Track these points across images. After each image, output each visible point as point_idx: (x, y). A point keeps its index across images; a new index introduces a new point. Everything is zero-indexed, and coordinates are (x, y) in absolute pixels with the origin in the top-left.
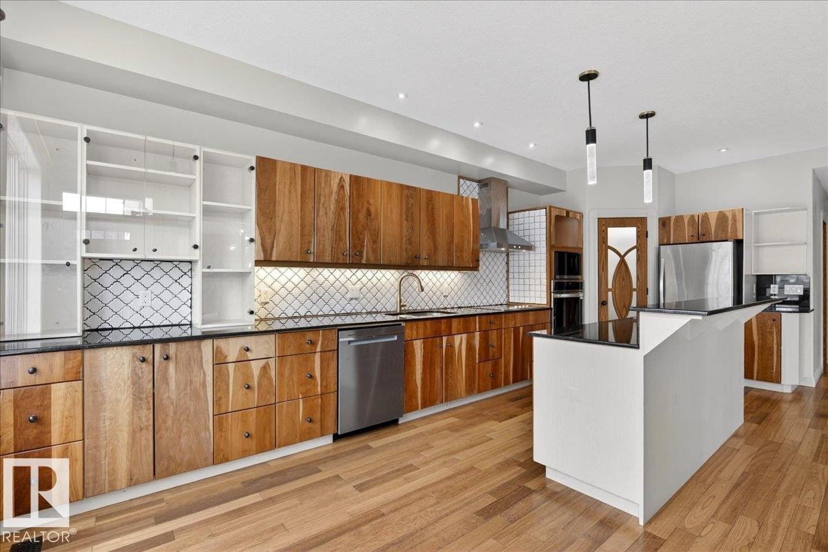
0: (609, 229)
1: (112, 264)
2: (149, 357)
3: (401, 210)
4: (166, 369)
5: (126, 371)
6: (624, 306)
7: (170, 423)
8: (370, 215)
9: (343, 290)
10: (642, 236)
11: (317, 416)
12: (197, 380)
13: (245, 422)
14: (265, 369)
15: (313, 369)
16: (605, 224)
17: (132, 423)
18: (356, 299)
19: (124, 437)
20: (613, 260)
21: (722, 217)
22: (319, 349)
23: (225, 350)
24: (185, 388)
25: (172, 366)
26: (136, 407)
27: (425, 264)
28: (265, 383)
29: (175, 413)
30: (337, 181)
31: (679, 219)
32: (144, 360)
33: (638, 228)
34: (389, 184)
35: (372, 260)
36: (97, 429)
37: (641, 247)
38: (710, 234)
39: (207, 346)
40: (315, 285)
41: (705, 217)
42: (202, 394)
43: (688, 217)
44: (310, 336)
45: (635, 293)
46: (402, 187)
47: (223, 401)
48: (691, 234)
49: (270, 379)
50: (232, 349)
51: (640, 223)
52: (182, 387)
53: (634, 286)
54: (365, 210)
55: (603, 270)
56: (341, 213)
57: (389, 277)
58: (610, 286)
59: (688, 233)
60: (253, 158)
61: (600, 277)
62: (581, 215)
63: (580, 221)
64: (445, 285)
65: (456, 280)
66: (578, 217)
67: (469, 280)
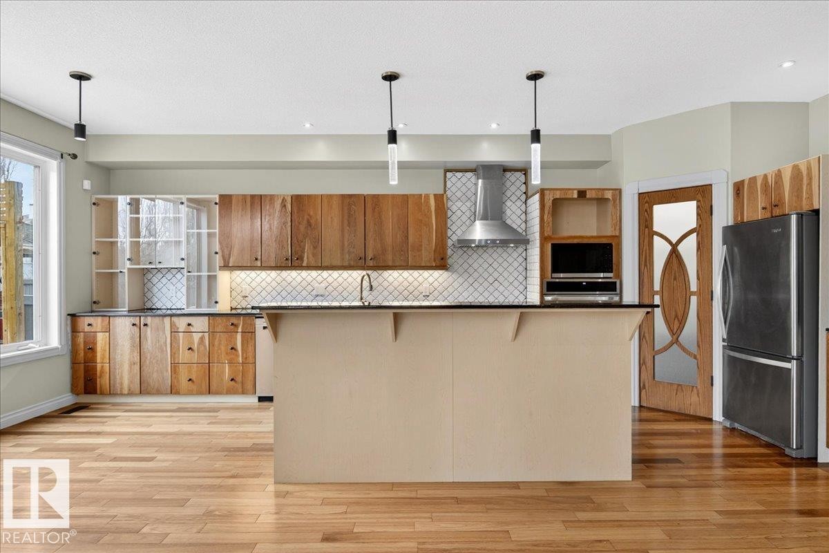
0: (655, 207)
1: (156, 271)
2: (137, 323)
3: (343, 217)
4: (146, 331)
5: (127, 331)
6: (676, 316)
7: (148, 362)
8: (310, 226)
9: (309, 288)
10: (705, 213)
11: (239, 379)
12: (162, 341)
13: (190, 372)
14: (202, 339)
15: (236, 344)
16: (648, 201)
17: (129, 360)
18: (321, 296)
19: (126, 367)
20: (661, 250)
21: (797, 174)
22: (240, 330)
23: (177, 325)
24: (155, 345)
25: (149, 329)
26: (132, 351)
27: (371, 265)
28: (202, 348)
29: (151, 358)
30: (280, 201)
31: (753, 182)
32: (134, 325)
33: (698, 202)
34: (330, 196)
35: (313, 263)
36: (115, 358)
37: (703, 230)
39: (167, 320)
40: (284, 284)
41: (779, 176)
42: (164, 349)
43: (762, 177)
44: (234, 320)
45: (694, 299)
46: (343, 196)
47: (176, 355)
48: (763, 205)
49: (205, 346)
50: (181, 323)
51: (701, 195)
52: (154, 343)
53: (694, 288)
54: (305, 222)
55: (646, 265)
56: (283, 227)
57: (354, 277)
58: (657, 287)
59: (761, 203)
60: (217, 196)
61: (642, 275)
62: (617, 192)
63: (614, 200)
64: (426, 285)
65: (441, 280)
66: (609, 195)
67: (461, 280)
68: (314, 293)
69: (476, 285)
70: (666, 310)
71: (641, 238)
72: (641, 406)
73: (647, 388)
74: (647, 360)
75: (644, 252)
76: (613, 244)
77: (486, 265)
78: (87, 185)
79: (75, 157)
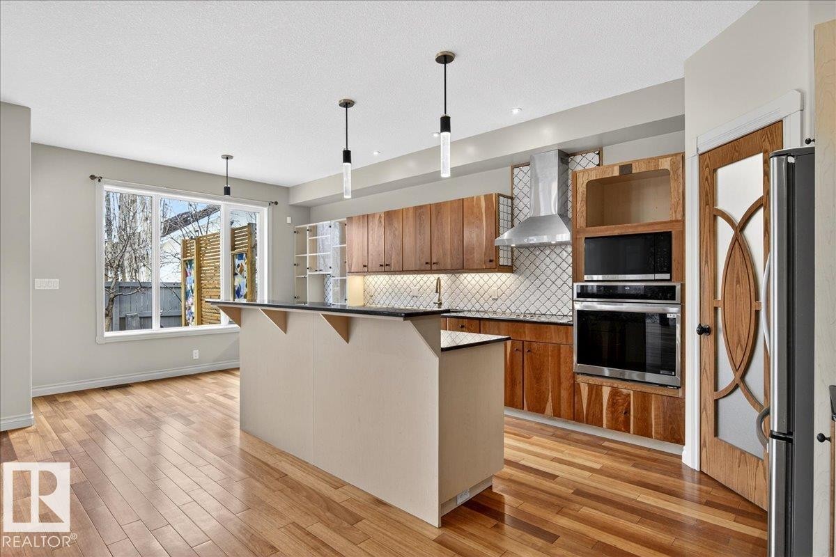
0: (720, 172)
3: (415, 227)
6: (739, 341)
8: (395, 236)
9: (408, 290)
16: (708, 163)
20: (725, 233)
27: (435, 269)
30: (378, 217)
33: (764, 152)
34: (407, 210)
40: (393, 286)
46: (416, 208)
54: (393, 233)
55: (706, 261)
56: (380, 239)
58: (720, 296)
60: (345, 219)
61: (702, 277)
62: (679, 158)
63: (675, 171)
64: (494, 288)
65: (508, 283)
66: (665, 164)
67: (527, 283)
68: (411, 294)
69: (543, 288)
70: (728, 332)
71: (702, 222)
72: (701, 472)
73: (707, 445)
74: (707, 405)
75: (704, 243)
76: (673, 233)
77: (553, 266)
78: (289, 220)
79: (276, 203)
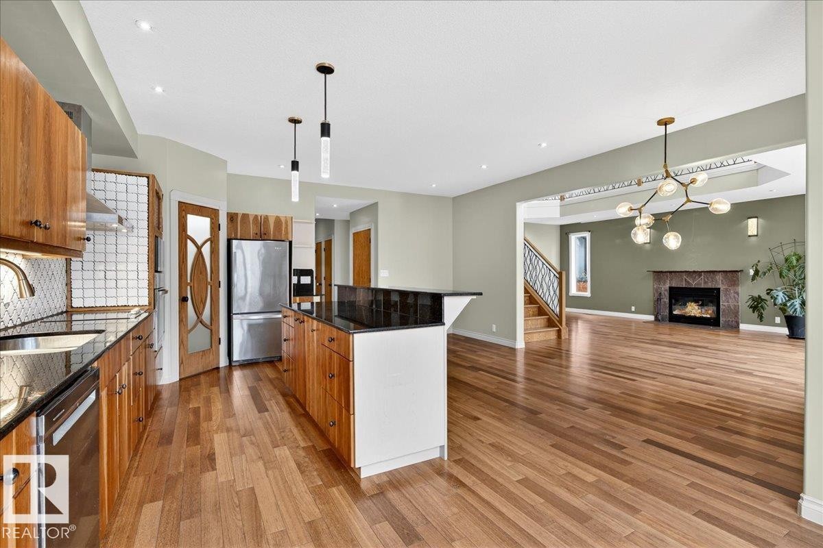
0: (188, 215)
6: (201, 300)
10: (215, 228)
16: (185, 209)
20: (191, 250)
21: (278, 221)
31: (245, 216)
33: (212, 219)
37: (214, 239)
38: (269, 233)
41: (266, 218)
43: (253, 216)
45: (209, 287)
48: (255, 231)
51: (212, 214)
55: (183, 261)
58: (189, 280)
59: (253, 230)
71: (180, 240)
73: (184, 362)
74: (184, 339)
75: (182, 251)
